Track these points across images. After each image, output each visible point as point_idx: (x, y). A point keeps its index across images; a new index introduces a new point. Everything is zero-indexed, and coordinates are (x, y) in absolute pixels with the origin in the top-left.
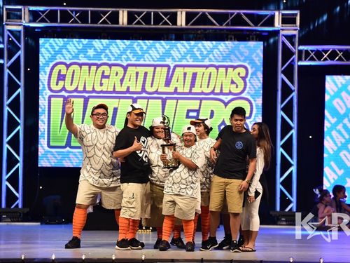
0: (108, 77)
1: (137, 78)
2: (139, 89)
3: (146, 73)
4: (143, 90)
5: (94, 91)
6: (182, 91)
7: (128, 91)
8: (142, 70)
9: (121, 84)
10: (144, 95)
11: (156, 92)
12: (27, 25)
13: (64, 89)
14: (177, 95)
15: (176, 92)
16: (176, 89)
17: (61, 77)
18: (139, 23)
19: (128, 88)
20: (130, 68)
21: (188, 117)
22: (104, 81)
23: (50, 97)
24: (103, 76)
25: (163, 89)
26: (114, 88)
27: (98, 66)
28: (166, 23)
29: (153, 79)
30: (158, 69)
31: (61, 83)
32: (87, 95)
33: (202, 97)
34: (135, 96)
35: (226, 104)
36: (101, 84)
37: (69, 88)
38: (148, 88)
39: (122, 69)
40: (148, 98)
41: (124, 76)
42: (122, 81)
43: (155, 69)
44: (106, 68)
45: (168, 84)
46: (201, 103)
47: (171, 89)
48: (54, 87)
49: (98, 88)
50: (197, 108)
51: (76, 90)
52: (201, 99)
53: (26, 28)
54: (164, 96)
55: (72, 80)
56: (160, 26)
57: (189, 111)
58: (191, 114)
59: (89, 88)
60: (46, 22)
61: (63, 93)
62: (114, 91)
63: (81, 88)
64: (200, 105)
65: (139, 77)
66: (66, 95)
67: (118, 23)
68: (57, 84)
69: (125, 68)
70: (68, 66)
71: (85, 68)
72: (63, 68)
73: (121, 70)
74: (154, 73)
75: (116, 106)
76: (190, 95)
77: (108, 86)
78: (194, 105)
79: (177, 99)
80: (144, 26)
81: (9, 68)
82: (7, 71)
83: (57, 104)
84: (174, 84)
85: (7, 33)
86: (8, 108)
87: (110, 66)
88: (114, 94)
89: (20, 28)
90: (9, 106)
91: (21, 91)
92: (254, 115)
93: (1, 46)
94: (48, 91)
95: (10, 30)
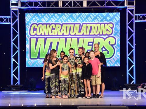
0: (54, 29)
2: (68, 34)
3: (70, 27)
4: (70, 34)
5: (49, 35)
6: (86, 34)
7: (63, 35)
8: (69, 26)
9: (60, 32)
10: (70, 36)
11: (75, 35)
13: (36, 34)
14: (84, 36)
15: (83, 34)
17: (35, 30)
18: (67, 6)
19: (63, 33)
20: (64, 25)
21: (89, 45)
23: (30, 38)
25: (78, 33)
26: (57, 34)
27: (50, 24)
28: (78, 6)
29: (73, 30)
30: (76, 25)
31: (35, 32)
32: (46, 37)
33: (95, 36)
34: (66, 37)
35: (105, 39)
36: (52, 32)
37: (38, 34)
38: (72, 33)
40: (72, 38)
41: (61, 28)
42: (60, 30)
44: (54, 25)
45: (80, 31)
47: (81, 33)
48: (32, 34)
50: (92, 41)
51: (41, 35)
52: (94, 38)
53: (20, 9)
54: (78, 37)
56: (76, 7)
57: (89, 42)
59: (47, 34)
60: (28, 6)
63: (43, 34)
64: (94, 40)
65: (67, 29)
66: (37, 37)
67: (58, 6)
68: (33, 32)
69: (62, 25)
70: (38, 25)
71: (45, 25)
72: (35, 26)
73: (60, 26)
74: (74, 26)
75: (58, 41)
76: (89, 36)
77: (54, 33)
79: (84, 37)
80: (69, 7)
81: (13, 26)
82: (12, 28)
83: (33, 40)
84: (82, 31)
85: (11, 12)
86: (13, 43)
87: (55, 24)
88: (57, 36)
89: (17, 9)
90: (13, 42)
91: (18, 35)
92: (116, 44)
93: (9, 17)
94: (29, 35)
95: (13, 11)
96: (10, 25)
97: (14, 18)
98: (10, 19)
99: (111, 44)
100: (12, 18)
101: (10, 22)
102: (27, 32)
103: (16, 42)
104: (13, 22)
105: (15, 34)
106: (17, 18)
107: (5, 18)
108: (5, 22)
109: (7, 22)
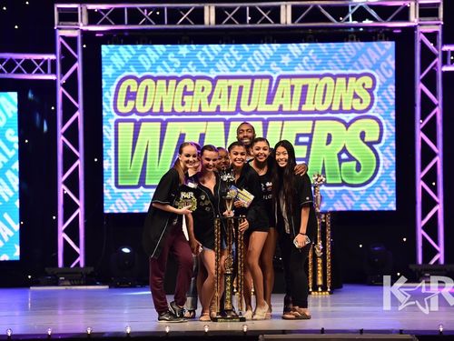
0: (191, 93)
1: (229, 94)
2: (233, 109)
3: (241, 88)
4: (238, 110)
5: (173, 112)
6: (289, 109)
7: (218, 111)
8: (235, 84)
9: (209, 101)
10: (239, 116)
11: (255, 112)
12: (85, 28)
13: (134, 111)
14: (283, 115)
15: (281, 110)
16: (281, 106)
17: (131, 96)
18: (230, 22)
19: (218, 107)
20: (219, 82)
21: (297, 143)
22: (187, 98)
23: (117, 122)
24: (186, 93)
25: (263, 107)
26: (200, 108)
27: (178, 79)
28: (266, 21)
29: (251, 94)
30: (257, 82)
31: (131, 103)
32: (164, 118)
33: (315, 116)
34: (227, 117)
35: (347, 125)
36: (183, 104)
37: (141, 109)
38: (244, 107)
39: (210, 83)
40: (245, 120)
41: (213, 91)
42: (210, 98)
43: (253, 81)
44: (188, 82)
45: (270, 100)
46: (314, 124)
47: (274, 107)
48: (121, 108)
49: (179, 109)
50: (309, 131)
51: (150, 112)
52: (314, 120)
53: (83, 32)
54: (266, 117)
55: (146, 98)
56: (258, 25)
57: (298, 136)
58: (301, 139)
59: (167, 109)
60: (110, 24)
61: (134, 116)
62: (200, 112)
63: (156, 109)
64: (313, 127)
66: (138, 118)
67: (203, 23)
68: (126, 105)
69: (214, 82)
70: (139, 81)
71: (162, 83)
72: (132, 83)
73: (208, 84)
74: (252, 84)
75: (203, 131)
76: (299, 114)
77: (191, 105)
78: (305, 127)
79: (283, 120)
80: (238, 25)
81: (63, 85)
82: (60, 90)
83: (126, 130)
84: (277, 101)
85: (59, 40)
86: (63, 138)
87: (194, 79)
88: (199, 116)
89: (76, 34)
90: (65, 134)
91: (79, 114)
92: (384, 138)
93: (52, 57)
94: (114, 114)
95: (63, 37)
96: (54, 83)
97: (68, 61)
98: (54, 62)
99: (367, 139)
100: (62, 61)
101: (54, 72)
103: (71, 134)
104: (63, 73)
105: (69, 110)
106: (75, 60)
107: (38, 61)
108: (38, 72)
109: (46, 72)
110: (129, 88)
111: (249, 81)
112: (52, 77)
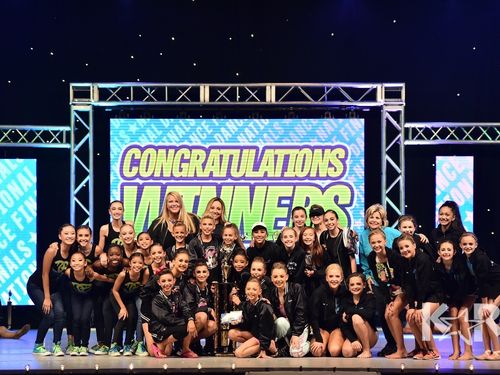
0: (188, 161)
1: (221, 162)
2: (224, 174)
3: (231, 157)
4: (229, 175)
5: (172, 177)
6: (273, 176)
7: (211, 176)
8: (226, 153)
9: (204, 168)
10: (229, 181)
11: (244, 177)
12: (96, 104)
13: (138, 176)
14: (267, 181)
15: (265, 176)
16: (266, 173)
17: (135, 162)
18: (222, 99)
19: (211, 173)
20: (212, 151)
21: (280, 205)
22: (184, 165)
23: (122, 185)
24: (183, 160)
25: (250, 174)
26: (195, 174)
27: (177, 149)
28: (253, 99)
29: (239, 163)
30: (245, 151)
31: (135, 169)
32: (164, 182)
33: (296, 182)
34: (219, 182)
35: (323, 190)
36: (181, 170)
37: (144, 174)
38: (234, 173)
39: (204, 152)
40: (234, 185)
41: (207, 159)
42: (204, 165)
43: (242, 151)
44: (186, 151)
45: (256, 167)
46: (294, 189)
47: (260, 174)
48: (127, 174)
49: (177, 174)
50: (290, 195)
51: (152, 177)
52: (295, 185)
53: (94, 108)
54: (252, 182)
55: (148, 165)
56: (247, 103)
57: (281, 199)
58: (284, 202)
59: (167, 174)
60: (118, 100)
61: (138, 180)
62: (195, 177)
63: (157, 174)
64: (294, 191)
65: (223, 161)
66: (141, 182)
67: (198, 100)
68: (130, 171)
69: (208, 151)
70: (142, 150)
71: (162, 152)
72: (136, 152)
73: (202, 153)
74: (241, 154)
75: (198, 194)
76: (282, 180)
77: (188, 171)
78: (287, 191)
79: (268, 185)
80: (229, 103)
81: (77, 153)
82: (74, 157)
83: (131, 192)
84: (263, 168)
85: (73, 114)
86: (75, 199)
87: (191, 148)
88: (195, 180)
89: (88, 109)
90: (77, 196)
91: (89, 178)
92: (355, 202)
93: (67, 128)
94: (120, 178)
95: (77, 111)
96: (68, 151)
97: (81, 132)
98: (68, 133)
99: (340, 202)
100: (75, 132)
101: (68, 141)
102: (115, 168)
103: (83, 195)
104: (77, 142)
105: (81, 174)
106: (87, 131)
107: (55, 132)
108: (55, 141)
109: (62, 142)
110: (134, 155)
111: (238, 151)
112: (67, 146)
